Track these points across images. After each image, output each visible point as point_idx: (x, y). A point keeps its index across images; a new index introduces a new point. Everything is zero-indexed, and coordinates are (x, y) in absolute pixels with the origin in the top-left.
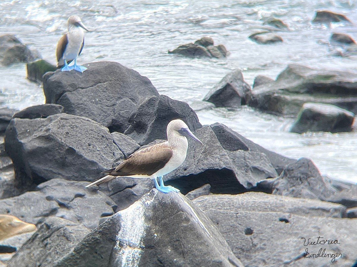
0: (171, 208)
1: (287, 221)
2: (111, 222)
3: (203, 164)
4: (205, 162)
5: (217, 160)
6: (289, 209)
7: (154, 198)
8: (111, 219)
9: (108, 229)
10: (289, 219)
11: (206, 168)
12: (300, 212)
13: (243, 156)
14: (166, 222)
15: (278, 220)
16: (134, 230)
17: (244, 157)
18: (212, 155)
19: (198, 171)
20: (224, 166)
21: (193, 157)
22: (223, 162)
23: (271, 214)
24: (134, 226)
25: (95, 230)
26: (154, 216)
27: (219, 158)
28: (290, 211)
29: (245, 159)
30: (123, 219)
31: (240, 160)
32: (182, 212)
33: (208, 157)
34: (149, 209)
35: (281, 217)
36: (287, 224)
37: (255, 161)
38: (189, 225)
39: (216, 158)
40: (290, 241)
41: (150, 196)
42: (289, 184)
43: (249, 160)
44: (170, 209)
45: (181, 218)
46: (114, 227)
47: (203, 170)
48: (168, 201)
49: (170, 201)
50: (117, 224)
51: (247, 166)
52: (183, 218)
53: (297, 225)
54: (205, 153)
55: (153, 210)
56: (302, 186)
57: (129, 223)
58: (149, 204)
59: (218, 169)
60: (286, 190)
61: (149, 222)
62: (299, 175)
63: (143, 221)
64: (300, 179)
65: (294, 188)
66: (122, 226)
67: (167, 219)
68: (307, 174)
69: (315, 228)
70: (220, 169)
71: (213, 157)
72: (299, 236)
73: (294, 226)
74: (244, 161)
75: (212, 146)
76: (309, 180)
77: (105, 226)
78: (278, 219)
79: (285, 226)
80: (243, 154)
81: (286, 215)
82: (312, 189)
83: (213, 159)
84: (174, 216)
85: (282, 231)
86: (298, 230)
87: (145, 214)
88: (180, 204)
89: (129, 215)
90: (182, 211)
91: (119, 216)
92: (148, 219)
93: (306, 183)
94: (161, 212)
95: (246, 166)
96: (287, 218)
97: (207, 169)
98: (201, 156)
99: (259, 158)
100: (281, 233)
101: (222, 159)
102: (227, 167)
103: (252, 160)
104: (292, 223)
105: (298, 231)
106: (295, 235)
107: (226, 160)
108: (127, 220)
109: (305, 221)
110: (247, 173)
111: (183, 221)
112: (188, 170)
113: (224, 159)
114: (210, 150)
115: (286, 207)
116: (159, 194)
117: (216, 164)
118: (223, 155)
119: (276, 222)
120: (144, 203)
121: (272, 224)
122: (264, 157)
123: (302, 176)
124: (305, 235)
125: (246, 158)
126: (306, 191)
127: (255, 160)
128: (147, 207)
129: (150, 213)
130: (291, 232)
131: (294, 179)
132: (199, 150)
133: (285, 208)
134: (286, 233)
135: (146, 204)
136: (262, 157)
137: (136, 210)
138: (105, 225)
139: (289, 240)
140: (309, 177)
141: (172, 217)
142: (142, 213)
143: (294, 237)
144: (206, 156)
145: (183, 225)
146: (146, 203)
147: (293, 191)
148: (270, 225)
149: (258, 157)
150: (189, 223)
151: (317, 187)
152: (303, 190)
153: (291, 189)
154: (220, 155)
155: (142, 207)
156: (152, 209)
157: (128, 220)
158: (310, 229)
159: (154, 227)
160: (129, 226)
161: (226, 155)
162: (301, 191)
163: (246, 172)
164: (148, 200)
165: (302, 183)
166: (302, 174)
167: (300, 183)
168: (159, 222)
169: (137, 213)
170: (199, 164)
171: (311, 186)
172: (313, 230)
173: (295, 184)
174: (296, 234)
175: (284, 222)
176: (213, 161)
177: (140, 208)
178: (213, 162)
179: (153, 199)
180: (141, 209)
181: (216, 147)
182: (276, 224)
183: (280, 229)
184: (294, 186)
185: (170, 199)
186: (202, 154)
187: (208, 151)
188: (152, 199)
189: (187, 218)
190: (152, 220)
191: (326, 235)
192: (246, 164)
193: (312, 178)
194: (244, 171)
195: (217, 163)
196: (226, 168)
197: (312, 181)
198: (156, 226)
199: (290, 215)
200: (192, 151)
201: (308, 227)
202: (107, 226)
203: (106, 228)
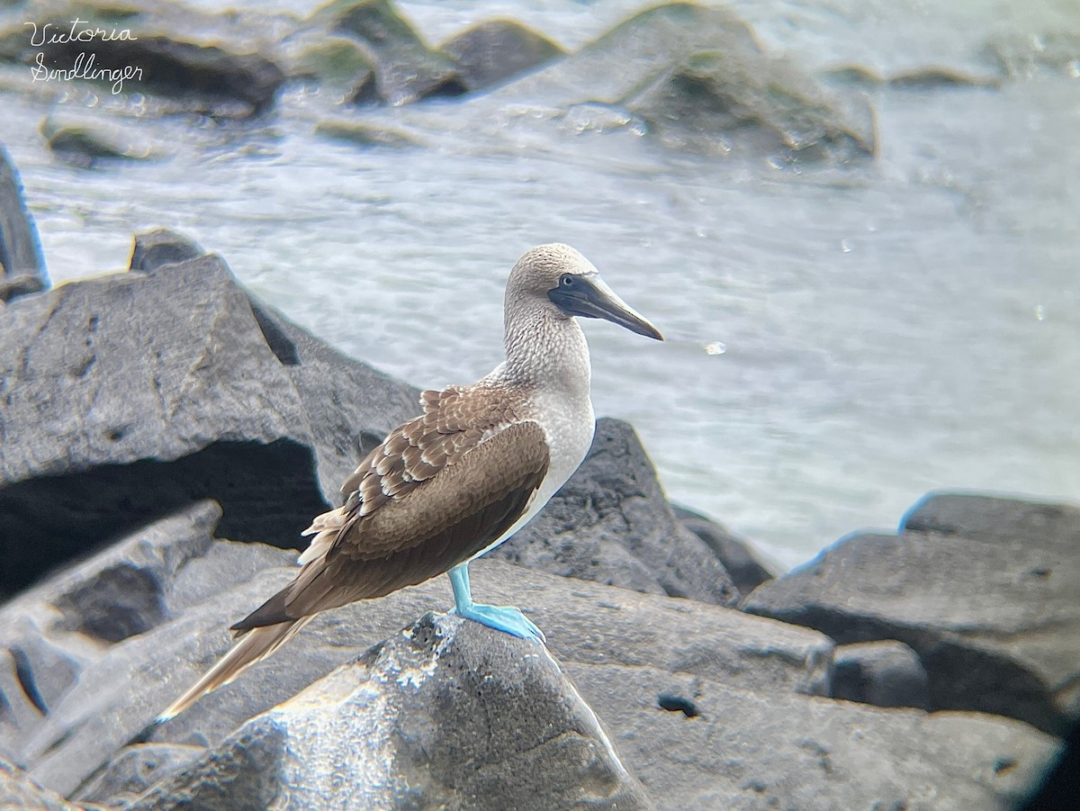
0: (524, 712)
1: (690, 711)
2: (238, 761)
3: (199, 419)
4: (207, 408)
5: (254, 402)
6: (678, 653)
7: (435, 657)
8: (236, 747)
9: (223, 795)
10: (699, 703)
11: (210, 434)
12: (712, 667)
13: (331, 387)
14: (502, 775)
15: (655, 704)
16: (345, 803)
17: (334, 393)
18: (234, 383)
19: (177, 448)
20: (281, 431)
21: (150, 384)
22: (280, 413)
23: (625, 677)
24: (346, 788)
25: (158, 792)
26: (438, 743)
27: (260, 396)
28: (681, 662)
29: (336, 402)
30: (293, 750)
31: (318, 404)
32: (579, 737)
33: (219, 388)
34: (417, 709)
35: (665, 691)
36: (694, 721)
37: (369, 411)
38: (614, 800)
39: (250, 393)
40: (714, 797)
41: (415, 646)
42: (550, 521)
43: (350, 406)
44: (521, 718)
45: (572, 762)
46: (252, 785)
47: (198, 443)
48: (511, 677)
49: (519, 681)
50: (264, 769)
51: (344, 429)
52: (585, 763)
53: (731, 729)
54: (205, 373)
55: (435, 715)
56: (600, 530)
57: (322, 770)
58: (418, 685)
59: (255, 443)
60: (538, 545)
61: (414, 769)
62: (591, 486)
63: (389, 763)
64: (594, 504)
65: (569, 536)
66: (285, 782)
67: (506, 764)
68: (618, 485)
69: (805, 745)
70: (265, 441)
71: (236, 388)
72: (747, 778)
73: (721, 731)
74: (333, 407)
75: (232, 345)
76: (626, 507)
77: (208, 776)
78: (652, 697)
79: (686, 730)
80: (330, 378)
81: (683, 684)
82: (635, 546)
83: (239, 400)
84: (539, 749)
85: (673, 751)
86: (737, 749)
87: (396, 732)
88: (567, 696)
89: (320, 730)
90: (578, 731)
91: (278, 735)
92: (409, 754)
93: (617, 521)
94: (479, 729)
95: (340, 428)
96: (687, 696)
97: (215, 438)
98: (190, 385)
99: (385, 396)
100: (675, 761)
101: (273, 398)
102: (292, 433)
103: (359, 404)
104: (712, 718)
105: (738, 758)
106: (729, 774)
107: (289, 407)
108: (311, 753)
109: (758, 715)
110: (342, 459)
111: (581, 777)
112: (130, 437)
113: (281, 400)
114: (227, 359)
115: (661, 643)
116: (467, 642)
117: (252, 421)
118: (274, 385)
119: (649, 712)
120: (392, 676)
121: (637, 722)
122: (403, 396)
123: (601, 492)
124: (770, 777)
125: (342, 396)
126: (615, 553)
127: (371, 404)
128: (404, 699)
129: (424, 730)
130: (713, 761)
131: (571, 499)
132: (179, 358)
133: (661, 649)
134: (694, 761)
135: (405, 684)
136: (396, 392)
137: (353, 708)
138: (207, 770)
139: (709, 793)
140: (627, 496)
141: (531, 757)
142: (382, 727)
143: (725, 781)
144: (210, 381)
145: (585, 797)
146: (403, 679)
147: (568, 548)
148: (629, 724)
149: (381, 391)
150: (610, 790)
151: (654, 539)
152: (604, 547)
153: (558, 541)
154: (265, 384)
155: (383, 699)
156: (432, 709)
157: (318, 754)
158: (786, 750)
159: (440, 797)
160: (318, 782)
161: (286, 385)
162: (597, 551)
163: (340, 452)
164: (412, 666)
165: (601, 516)
166: (603, 483)
167: (595, 517)
168: (467, 775)
169: (358, 724)
170: (181, 415)
171: (635, 534)
172: (803, 757)
173: (574, 520)
174: (733, 770)
175: (679, 714)
176: (238, 405)
177: (373, 699)
178: (238, 410)
179: (434, 665)
180: (380, 705)
181: (248, 348)
182: (652, 723)
183: (670, 742)
184: (569, 528)
185: (522, 670)
186: (193, 374)
187: (218, 361)
188: (427, 663)
189: (601, 766)
190: (432, 763)
191: (859, 784)
192: (340, 423)
193: (638, 500)
194: (334, 450)
195: (254, 415)
196: (292, 437)
197: (638, 514)
198: (449, 795)
199: (698, 684)
200: (144, 360)
201: (779, 744)
202: (219, 777)
203: (214, 787)
